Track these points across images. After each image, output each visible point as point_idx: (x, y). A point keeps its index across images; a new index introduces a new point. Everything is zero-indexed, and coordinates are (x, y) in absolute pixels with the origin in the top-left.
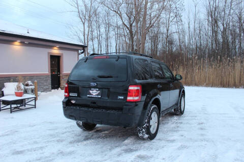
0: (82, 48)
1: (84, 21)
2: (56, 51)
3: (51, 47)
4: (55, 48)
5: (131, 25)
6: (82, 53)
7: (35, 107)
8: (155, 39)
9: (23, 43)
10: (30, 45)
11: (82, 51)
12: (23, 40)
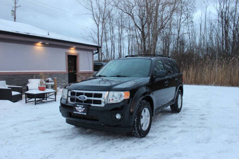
0: (96, 49)
1: (98, 23)
2: (72, 51)
3: (68, 48)
4: (72, 48)
5: (143, 27)
6: (97, 53)
7: (55, 101)
8: (167, 40)
9: (44, 44)
10: (50, 45)
11: (97, 51)
12: (44, 42)
